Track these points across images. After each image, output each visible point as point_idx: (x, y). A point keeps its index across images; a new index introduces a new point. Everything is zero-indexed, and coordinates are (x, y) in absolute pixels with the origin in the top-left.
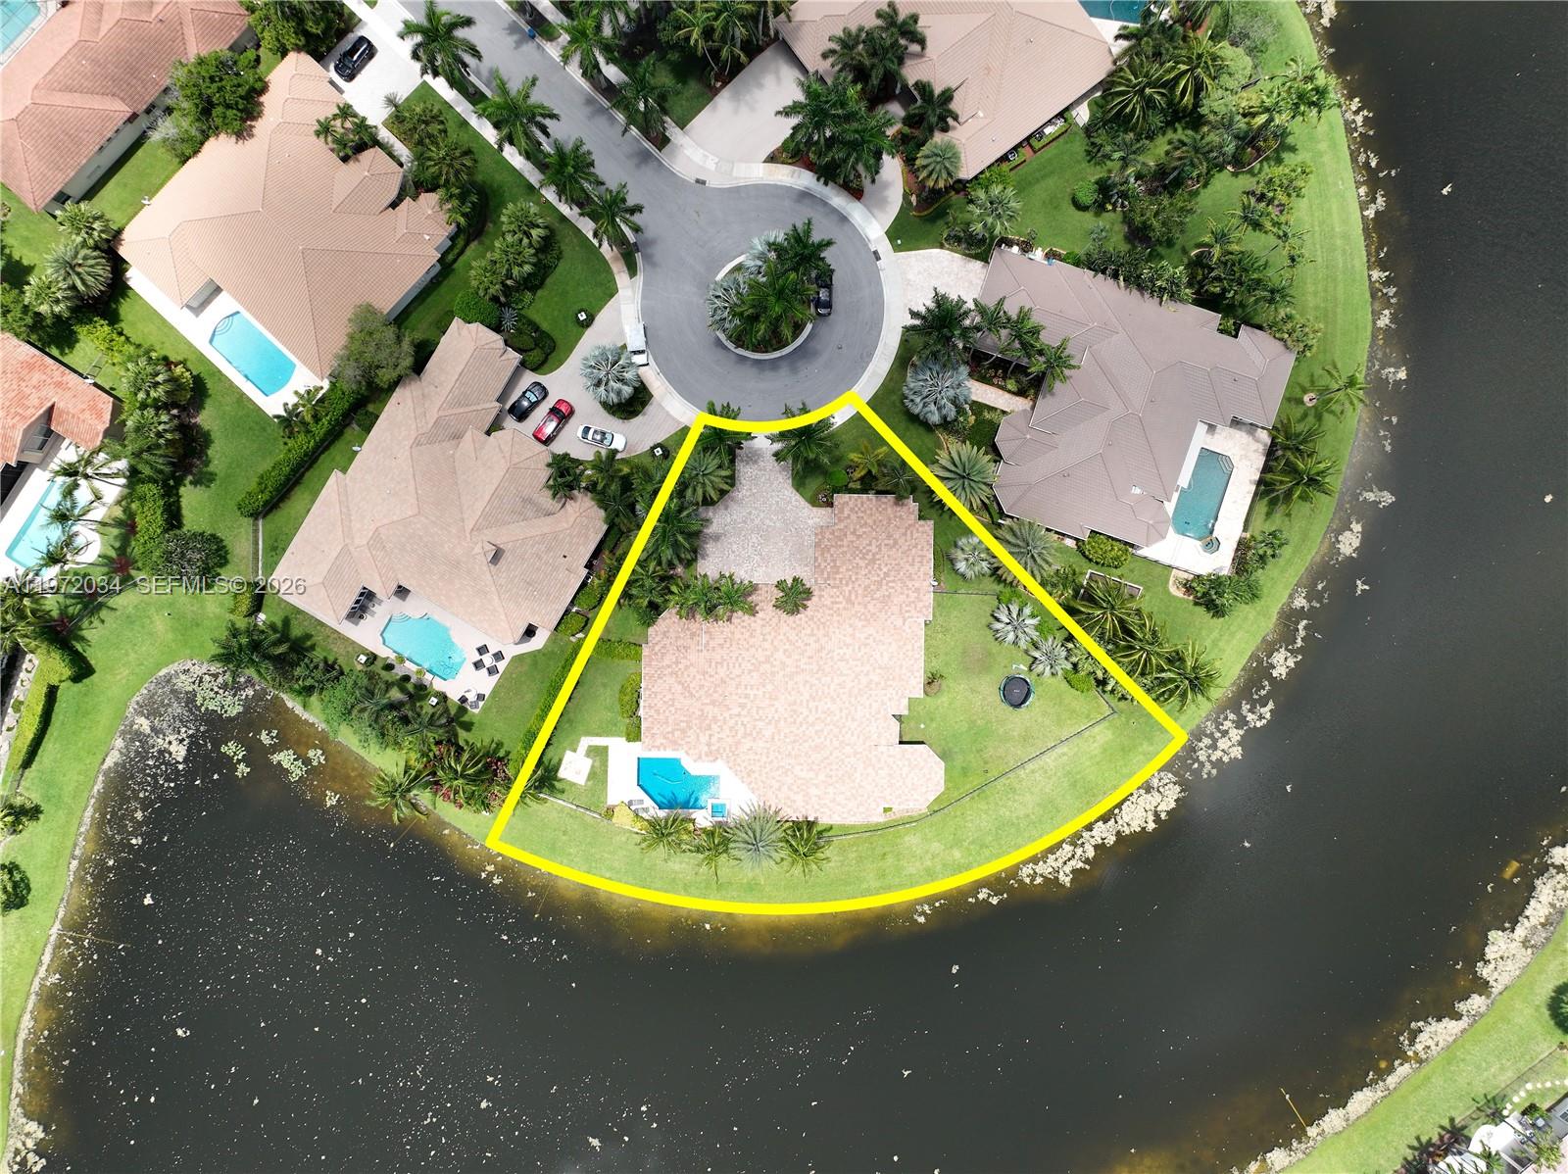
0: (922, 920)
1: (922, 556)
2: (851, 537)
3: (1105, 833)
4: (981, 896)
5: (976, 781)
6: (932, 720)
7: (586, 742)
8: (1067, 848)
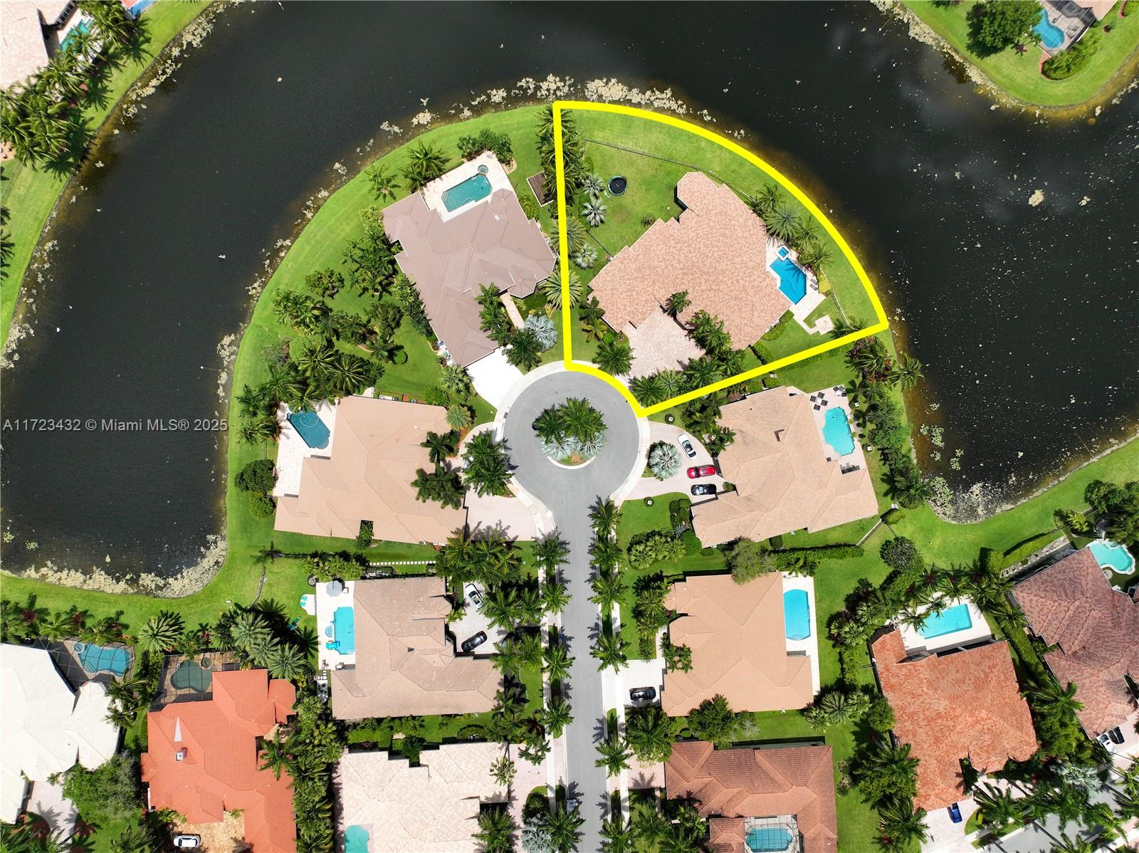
0: (742, 132)
1: (607, 274)
2: (628, 309)
3: (635, 96)
4: (709, 118)
5: (668, 165)
6: (662, 207)
7: (811, 331)
8: (656, 104)
